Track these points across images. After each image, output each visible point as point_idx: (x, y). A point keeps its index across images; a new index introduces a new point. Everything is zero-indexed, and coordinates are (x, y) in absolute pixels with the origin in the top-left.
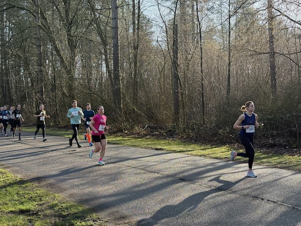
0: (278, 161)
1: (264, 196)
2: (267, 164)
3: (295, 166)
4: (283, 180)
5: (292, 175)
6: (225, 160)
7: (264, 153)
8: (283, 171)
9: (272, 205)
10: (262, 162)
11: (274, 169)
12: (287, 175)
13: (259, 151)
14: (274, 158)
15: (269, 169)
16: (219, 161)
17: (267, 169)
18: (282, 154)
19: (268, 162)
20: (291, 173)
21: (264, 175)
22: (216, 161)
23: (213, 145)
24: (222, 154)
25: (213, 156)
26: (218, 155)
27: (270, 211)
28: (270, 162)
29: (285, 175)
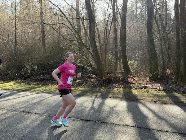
0: (45, 89)
1: (33, 111)
2: (38, 91)
3: (54, 91)
4: (45, 100)
5: (52, 96)
6: (11, 90)
7: (37, 85)
8: (47, 94)
9: (37, 116)
10: (35, 90)
11: (41, 94)
12: (48, 97)
13: (34, 84)
14: (43, 87)
15: (39, 94)
16: (7, 91)
17: (37, 94)
18: (47, 85)
19: (39, 90)
20: (51, 96)
21: (35, 98)
22: (5, 91)
23: (5, 81)
24: (10, 86)
25: (4, 88)
26: (7, 88)
27: (36, 120)
28: (40, 90)
29: (47, 97)
